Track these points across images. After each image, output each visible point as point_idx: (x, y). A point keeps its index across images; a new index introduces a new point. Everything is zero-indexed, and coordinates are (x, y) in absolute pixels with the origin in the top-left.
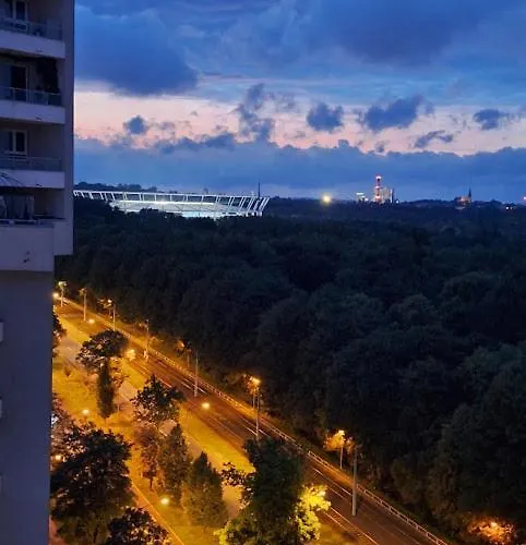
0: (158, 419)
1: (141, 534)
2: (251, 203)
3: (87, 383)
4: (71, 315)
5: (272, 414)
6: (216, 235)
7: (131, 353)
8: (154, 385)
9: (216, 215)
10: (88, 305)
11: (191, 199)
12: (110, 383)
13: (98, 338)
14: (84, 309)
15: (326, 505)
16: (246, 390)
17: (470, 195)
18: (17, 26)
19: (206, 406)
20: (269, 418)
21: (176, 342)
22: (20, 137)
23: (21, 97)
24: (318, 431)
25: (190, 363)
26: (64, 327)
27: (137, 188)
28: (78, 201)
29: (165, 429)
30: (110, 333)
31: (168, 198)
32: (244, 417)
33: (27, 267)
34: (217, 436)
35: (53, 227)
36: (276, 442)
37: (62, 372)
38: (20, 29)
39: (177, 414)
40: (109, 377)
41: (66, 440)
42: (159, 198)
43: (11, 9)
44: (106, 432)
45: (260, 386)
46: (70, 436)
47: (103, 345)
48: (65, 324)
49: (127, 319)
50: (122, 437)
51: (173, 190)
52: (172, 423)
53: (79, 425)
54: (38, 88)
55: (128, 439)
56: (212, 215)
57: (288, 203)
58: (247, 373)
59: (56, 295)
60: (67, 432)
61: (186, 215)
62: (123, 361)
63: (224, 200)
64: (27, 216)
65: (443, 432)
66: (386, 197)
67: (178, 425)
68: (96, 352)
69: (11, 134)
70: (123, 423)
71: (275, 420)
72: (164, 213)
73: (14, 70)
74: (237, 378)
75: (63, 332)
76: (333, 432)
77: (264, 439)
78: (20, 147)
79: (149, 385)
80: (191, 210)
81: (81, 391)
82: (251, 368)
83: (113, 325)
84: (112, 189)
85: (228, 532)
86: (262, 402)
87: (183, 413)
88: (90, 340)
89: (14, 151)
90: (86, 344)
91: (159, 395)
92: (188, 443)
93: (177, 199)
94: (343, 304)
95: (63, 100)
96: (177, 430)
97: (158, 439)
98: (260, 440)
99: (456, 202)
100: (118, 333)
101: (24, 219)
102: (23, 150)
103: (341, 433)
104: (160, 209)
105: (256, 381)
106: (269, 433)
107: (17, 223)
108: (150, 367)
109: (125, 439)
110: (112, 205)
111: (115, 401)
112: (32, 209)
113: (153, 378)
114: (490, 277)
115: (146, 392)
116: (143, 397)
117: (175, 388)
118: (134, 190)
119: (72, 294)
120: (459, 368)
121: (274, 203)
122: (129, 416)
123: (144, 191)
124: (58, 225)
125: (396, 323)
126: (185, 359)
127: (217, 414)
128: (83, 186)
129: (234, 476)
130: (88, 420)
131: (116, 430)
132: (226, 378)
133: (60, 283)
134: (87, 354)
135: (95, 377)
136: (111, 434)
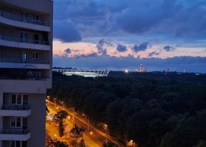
0: (77, 137)
2: (104, 73)
3: (55, 127)
4: (51, 106)
5: (111, 135)
6: (94, 82)
7: (69, 117)
8: (76, 127)
9: (94, 76)
10: (56, 103)
11: (87, 71)
12: (62, 126)
13: (59, 113)
14: (55, 104)
16: (103, 128)
17: (168, 70)
18: (36, 22)
19: (91, 133)
20: (110, 137)
21: (82, 114)
22: (37, 54)
23: (37, 43)
24: (125, 140)
25: (86, 120)
26: (49, 110)
27: (71, 68)
28: (53, 72)
29: (79, 140)
30: (63, 112)
31: (80, 71)
32: (102, 136)
33: (38, 92)
34: (95, 143)
35: (46, 80)
36: (112, 144)
37: (48, 123)
38: (37, 23)
39: (83, 136)
40: (62, 125)
41: (49, 144)
42: (77, 71)
43: (35, 18)
44: (61, 141)
45: (107, 127)
46: (50, 143)
47: (61, 115)
48: (49, 109)
49: (68, 107)
50: (66, 143)
51: (81, 69)
52: (81, 138)
53: (53, 139)
54: (42, 40)
55: (68, 143)
56: (93, 76)
57: (115, 73)
58: (104, 123)
59: (47, 100)
60: (49, 141)
61: (85, 76)
62: (67, 120)
63: (96, 72)
64: (38, 77)
65: (162, 141)
66: (144, 70)
67: (83, 139)
68: (58, 117)
69: (34, 53)
70: (66, 139)
71: (112, 137)
72: (78, 76)
73: (35, 35)
74: (100, 125)
75: (49, 111)
76: (130, 141)
77: (108, 143)
78: (37, 57)
79: (74, 127)
80: (86, 75)
81: (54, 129)
82: (104, 122)
83: (64, 109)
84: (63, 69)
86: (108, 132)
87: (84, 135)
88: (56, 113)
89: (35, 59)
90: (56, 115)
91: (77, 130)
92: (86, 144)
93: (82, 71)
94: (132, 102)
95: (49, 43)
96: (83, 141)
97: (77, 143)
98: (107, 144)
99: (164, 72)
100: (65, 111)
101: (38, 78)
102: (38, 58)
103: (132, 141)
104: (78, 74)
105: (106, 126)
106: (110, 141)
107: (35, 79)
108: (75, 122)
109: (67, 143)
110: (63, 73)
111: (64, 132)
112: (40, 76)
113: (76, 125)
114: (175, 94)
115: (73, 129)
116: (72, 131)
117: (82, 128)
118: (70, 69)
119: (51, 100)
120: (166, 121)
121: (111, 72)
122: (68, 137)
123: (73, 69)
124: (48, 80)
125: (147, 108)
126: (85, 119)
127: (94, 136)
128: (55, 68)
130: (55, 138)
131: (64, 141)
132: (97, 125)
133: (48, 97)
134: (56, 118)
135: (58, 125)
136: (62, 142)
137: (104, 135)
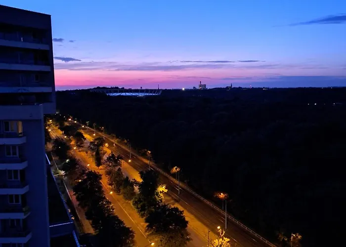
1: (103, 203)
2: (156, 92)
3: (92, 155)
4: (90, 133)
5: (156, 163)
7: (107, 145)
12: (100, 155)
13: (96, 140)
15: (166, 191)
17: (232, 85)
19: (130, 161)
21: (124, 140)
32: (146, 164)
39: (121, 164)
40: (99, 153)
44: (93, 171)
47: (97, 142)
48: (86, 136)
50: (99, 173)
52: (118, 167)
55: (101, 173)
57: (169, 91)
62: (104, 148)
66: (203, 87)
68: (95, 145)
74: (144, 151)
75: (85, 139)
76: (173, 167)
79: (111, 155)
82: (148, 148)
85: (133, 201)
86: (152, 159)
87: (123, 163)
90: (92, 142)
96: (119, 169)
97: (113, 172)
99: (227, 88)
103: (176, 167)
105: (150, 152)
108: (116, 149)
111: (102, 161)
116: (109, 159)
119: (91, 125)
129: (136, 183)
132: (140, 151)
133: (87, 122)
134: (92, 146)
135: (94, 153)
136: (95, 172)
137: (147, 162)
